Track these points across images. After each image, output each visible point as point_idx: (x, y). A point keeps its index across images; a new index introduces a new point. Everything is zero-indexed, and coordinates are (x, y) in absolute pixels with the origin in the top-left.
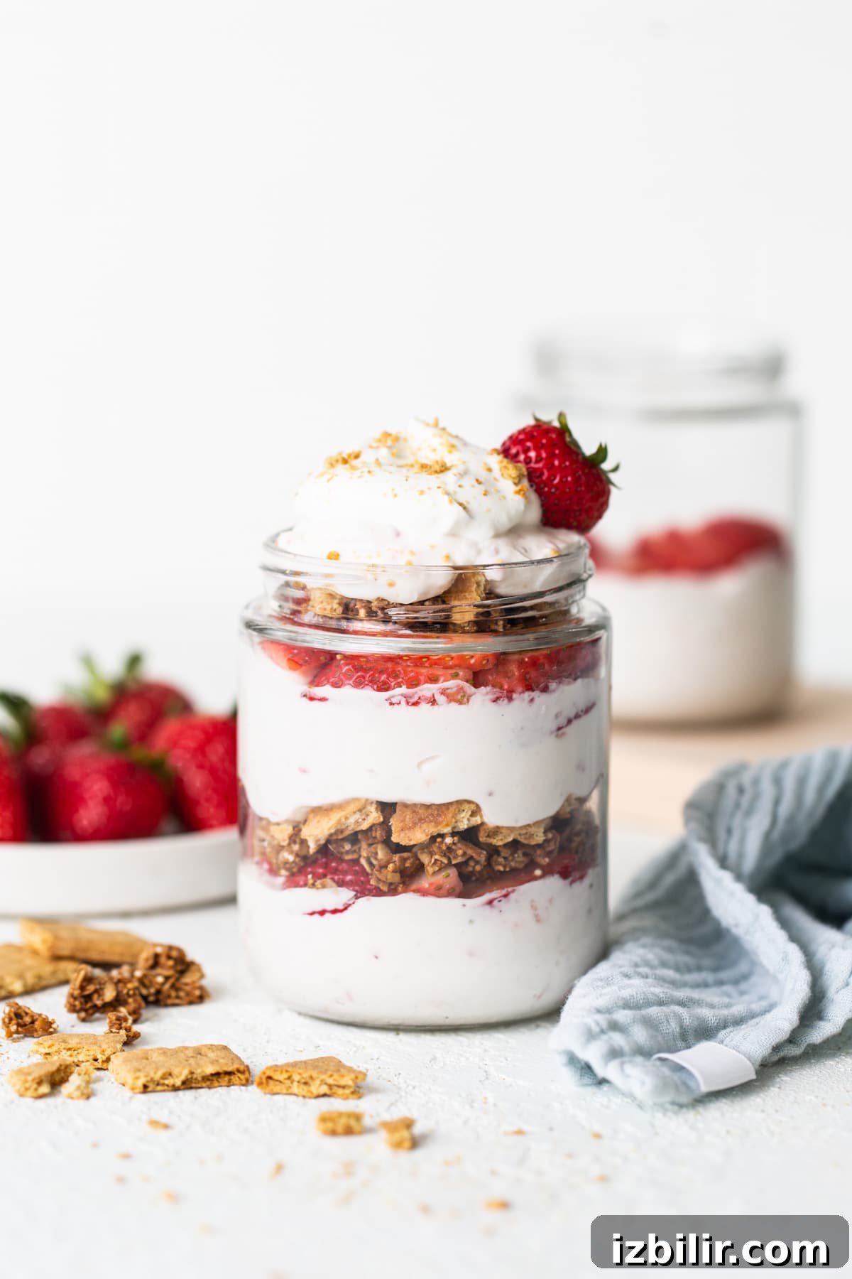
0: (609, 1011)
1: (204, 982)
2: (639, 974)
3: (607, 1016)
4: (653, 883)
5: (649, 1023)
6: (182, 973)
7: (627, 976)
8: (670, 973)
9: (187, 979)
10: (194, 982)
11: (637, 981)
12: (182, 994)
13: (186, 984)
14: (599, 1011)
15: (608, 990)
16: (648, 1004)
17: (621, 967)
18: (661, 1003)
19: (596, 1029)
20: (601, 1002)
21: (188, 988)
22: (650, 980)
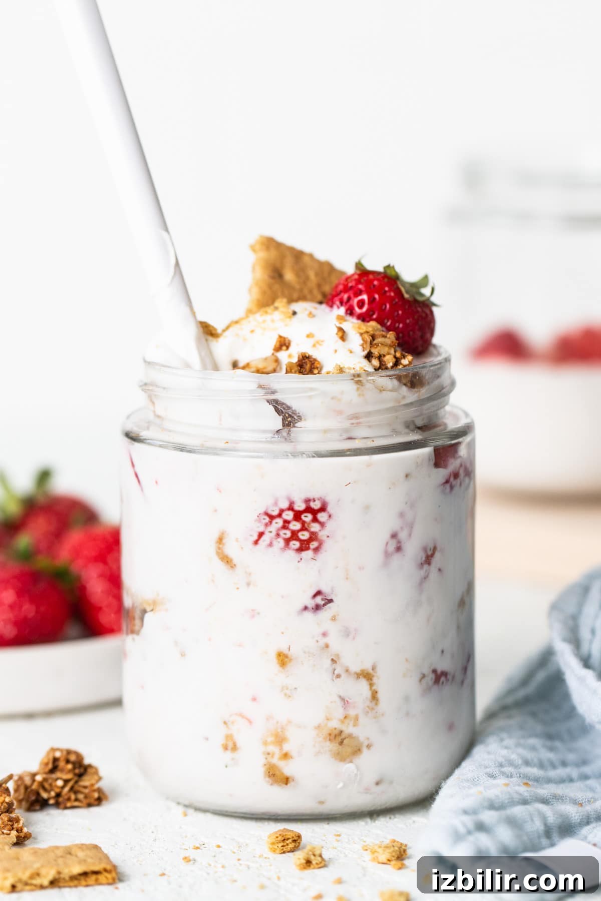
0: (475, 812)
1: (101, 784)
2: (503, 774)
3: (474, 817)
4: (525, 681)
5: (512, 822)
6: (80, 776)
7: (492, 776)
8: (534, 771)
9: (86, 781)
10: (92, 785)
11: (501, 781)
12: (81, 796)
13: (85, 787)
14: (465, 812)
15: (474, 790)
16: (513, 803)
17: (486, 767)
18: (525, 802)
19: (462, 830)
20: (468, 803)
21: (86, 791)
22: (514, 780)
